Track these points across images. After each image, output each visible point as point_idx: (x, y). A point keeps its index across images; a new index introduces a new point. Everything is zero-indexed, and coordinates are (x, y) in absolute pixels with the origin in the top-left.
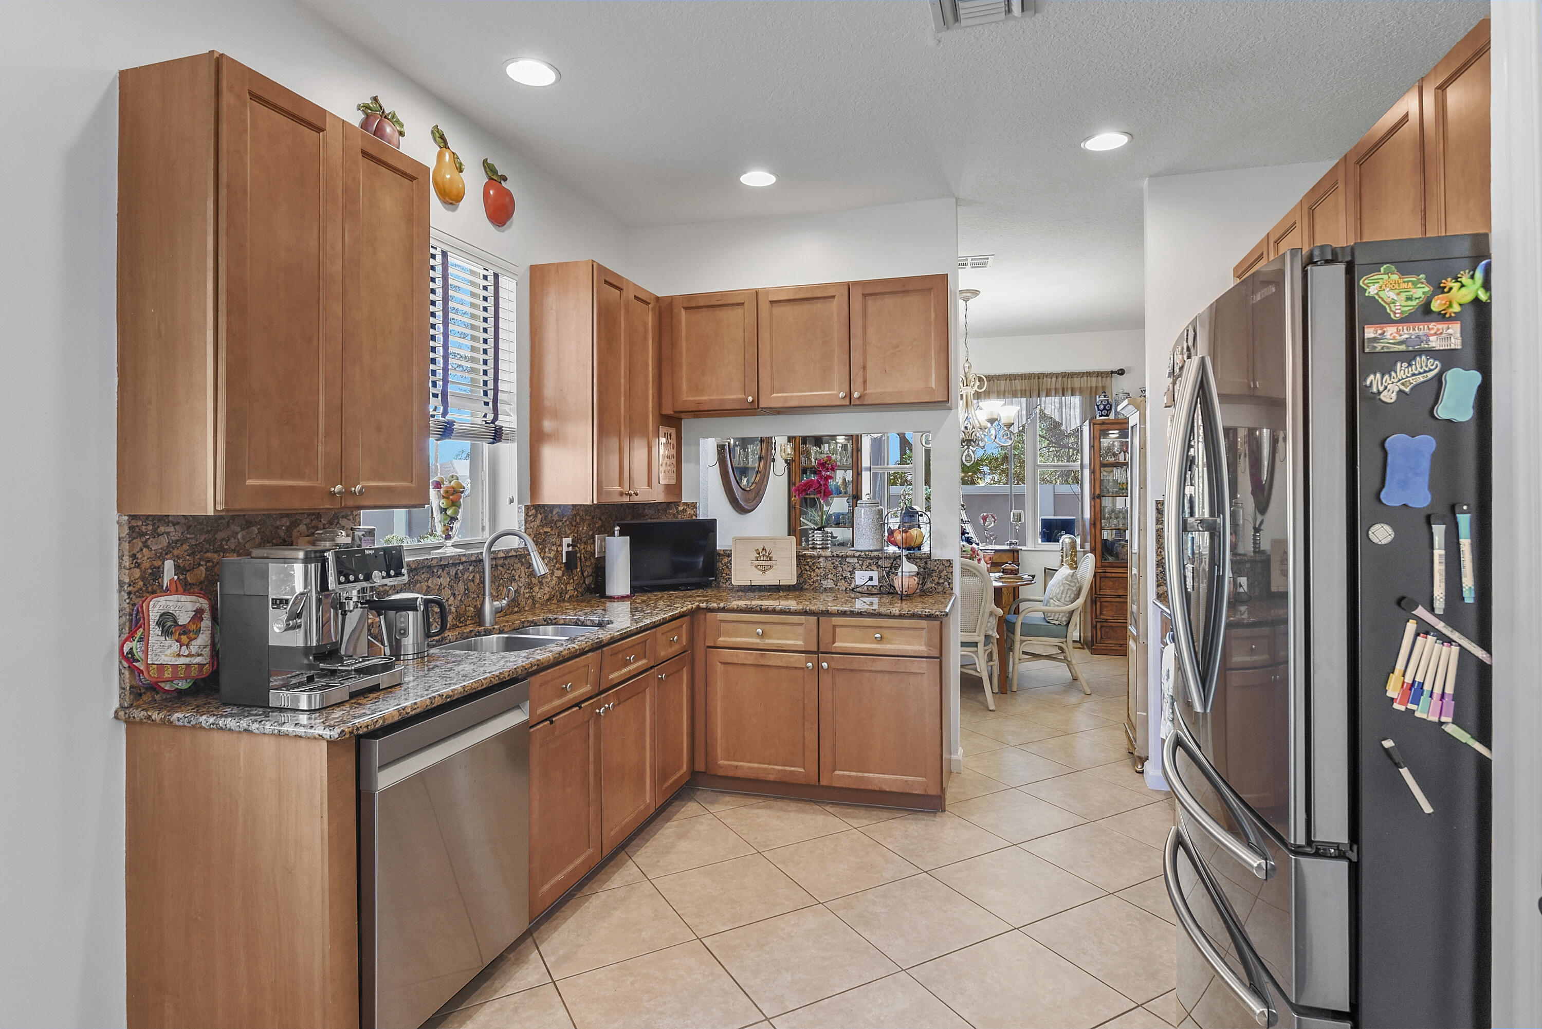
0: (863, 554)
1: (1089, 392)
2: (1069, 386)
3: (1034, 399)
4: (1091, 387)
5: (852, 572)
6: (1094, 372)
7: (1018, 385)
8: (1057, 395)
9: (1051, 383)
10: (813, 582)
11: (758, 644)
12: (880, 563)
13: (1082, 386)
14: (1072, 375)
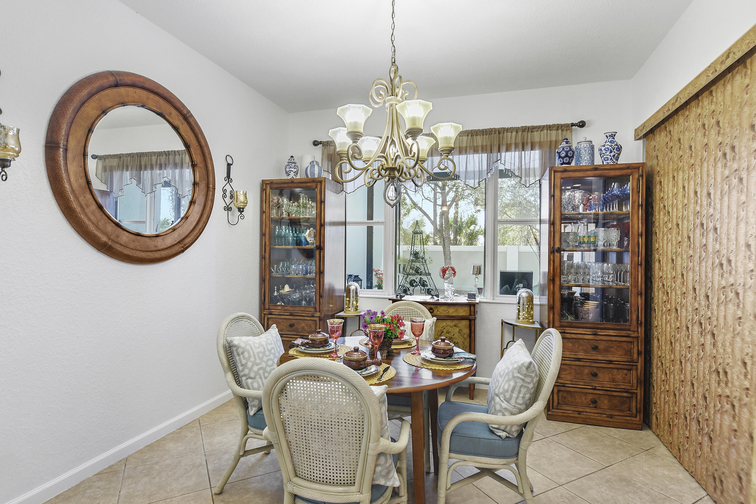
1: (548, 146)
2: (529, 141)
3: (495, 154)
4: (551, 141)
6: (554, 125)
7: (479, 141)
8: (517, 149)
9: (510, 137)
13: (542, 140)
14: (532, 129)
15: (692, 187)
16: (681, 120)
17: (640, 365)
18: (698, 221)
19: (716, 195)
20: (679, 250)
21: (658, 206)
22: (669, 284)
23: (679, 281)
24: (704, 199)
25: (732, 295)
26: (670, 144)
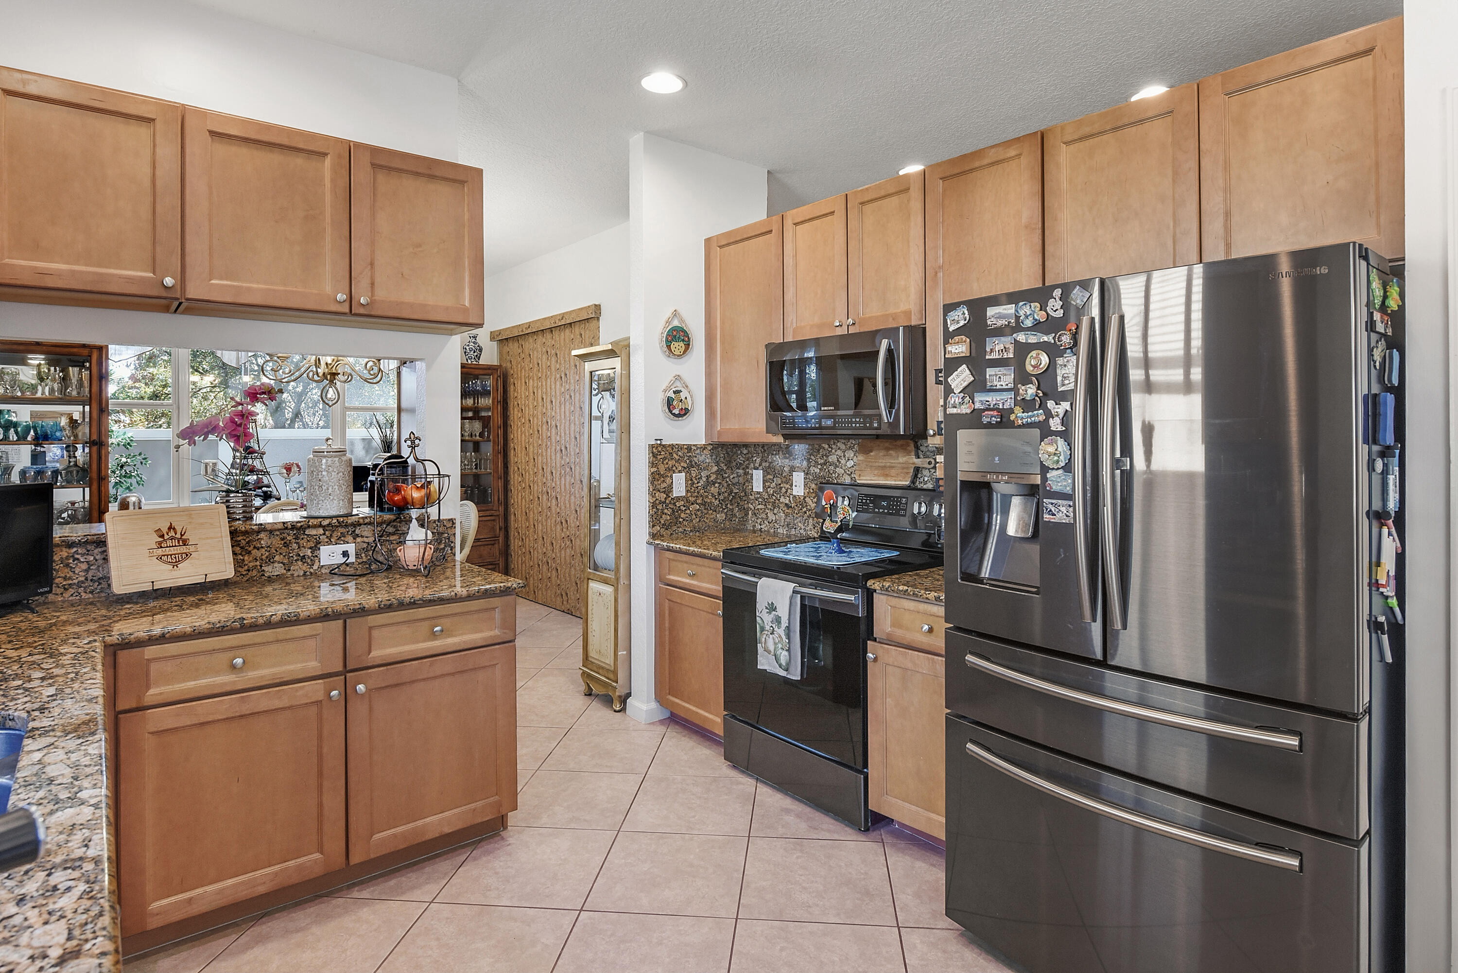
0: (335, 521)
5: (315, 548)
10: (249, 570)
11: (234, 682)
12: (357, 532)
15: (540, 394)
16: (531, 340)
17: (501, 539)
18: (544, 420)
19: (556, 403)
20: (531, 440)
21: (511, 404)
22: (524, 467)
23: (531, 464)
24: (549, 404)
25: (568, 470)
26: (523, 356)
